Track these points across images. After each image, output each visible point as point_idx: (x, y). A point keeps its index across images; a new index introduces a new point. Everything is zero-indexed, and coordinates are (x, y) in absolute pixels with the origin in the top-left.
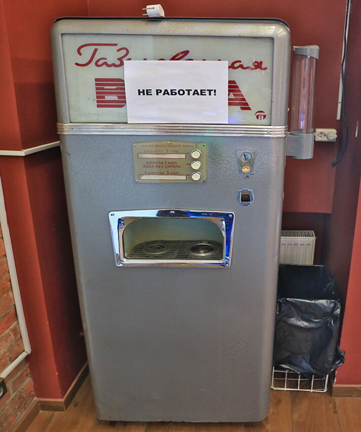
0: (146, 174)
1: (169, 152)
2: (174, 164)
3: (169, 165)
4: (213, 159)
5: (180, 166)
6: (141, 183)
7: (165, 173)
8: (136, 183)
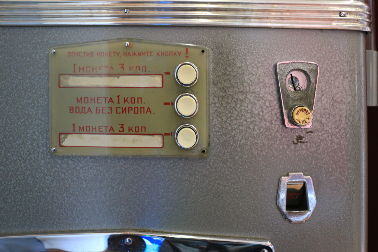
0: (74, 132)
1: (127, 71)
2: (136, 105)
3: (127, 105)
4: (223, 89)
5: (149, 110)
6: (64, 157)
7: (117, 128)
8: (53, 155)
